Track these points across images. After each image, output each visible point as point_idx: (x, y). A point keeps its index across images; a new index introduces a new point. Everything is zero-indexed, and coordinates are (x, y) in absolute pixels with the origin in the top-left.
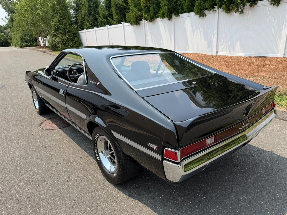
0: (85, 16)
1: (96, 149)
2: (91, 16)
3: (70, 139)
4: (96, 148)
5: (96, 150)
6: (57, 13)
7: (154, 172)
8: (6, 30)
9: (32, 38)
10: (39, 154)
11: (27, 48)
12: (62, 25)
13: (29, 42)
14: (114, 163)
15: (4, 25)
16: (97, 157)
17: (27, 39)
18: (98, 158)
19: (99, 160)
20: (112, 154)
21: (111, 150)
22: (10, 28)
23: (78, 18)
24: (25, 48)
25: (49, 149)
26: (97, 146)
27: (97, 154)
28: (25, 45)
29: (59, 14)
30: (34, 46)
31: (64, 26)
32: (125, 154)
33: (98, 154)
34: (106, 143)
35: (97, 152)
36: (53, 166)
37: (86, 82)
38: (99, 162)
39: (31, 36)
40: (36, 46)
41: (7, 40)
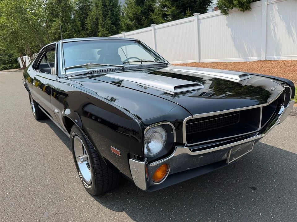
0: (97, 19)
2: (108, 19)
6: (57, 16)
9: (11, 59)
11: (6, 71)
12: (66, 33)
13: (8, 64)
17: (5, 60)
23: (86, 24)
24: (2, 71)
28: (3, 67)
29: (61, 16)
30: (14, 68)
31: (69, 34)
39: (10, 56)
40: (16, 68)
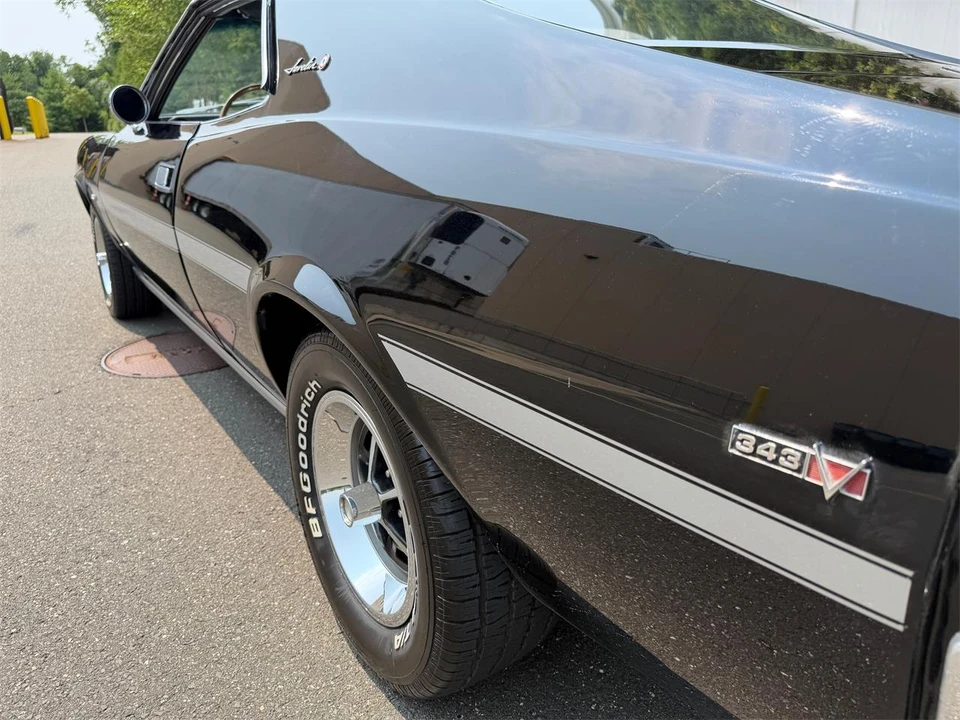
1: (304, 471)
3: (214, 421)
4: (305, 466)
5: (306, 476)
7: (651, 644)
8: (96, 79)
10: (49, 479)
14: (402, 558)
15: (90, 66)
16: (311, 516)
18: (313, 521)
19: (317, 534)
20: (390, 509)
21: (387, 484)
22: (108, 71)
25: (101, 460)
26: (309, 451)
27: (308, 502)
32: (472, 518)
33: (316, 503)
34: (363, 439)
35: (307, 489)
36: (87, 549)
37: (264, 82)
38: (319, 545)
41: (95, 111)
